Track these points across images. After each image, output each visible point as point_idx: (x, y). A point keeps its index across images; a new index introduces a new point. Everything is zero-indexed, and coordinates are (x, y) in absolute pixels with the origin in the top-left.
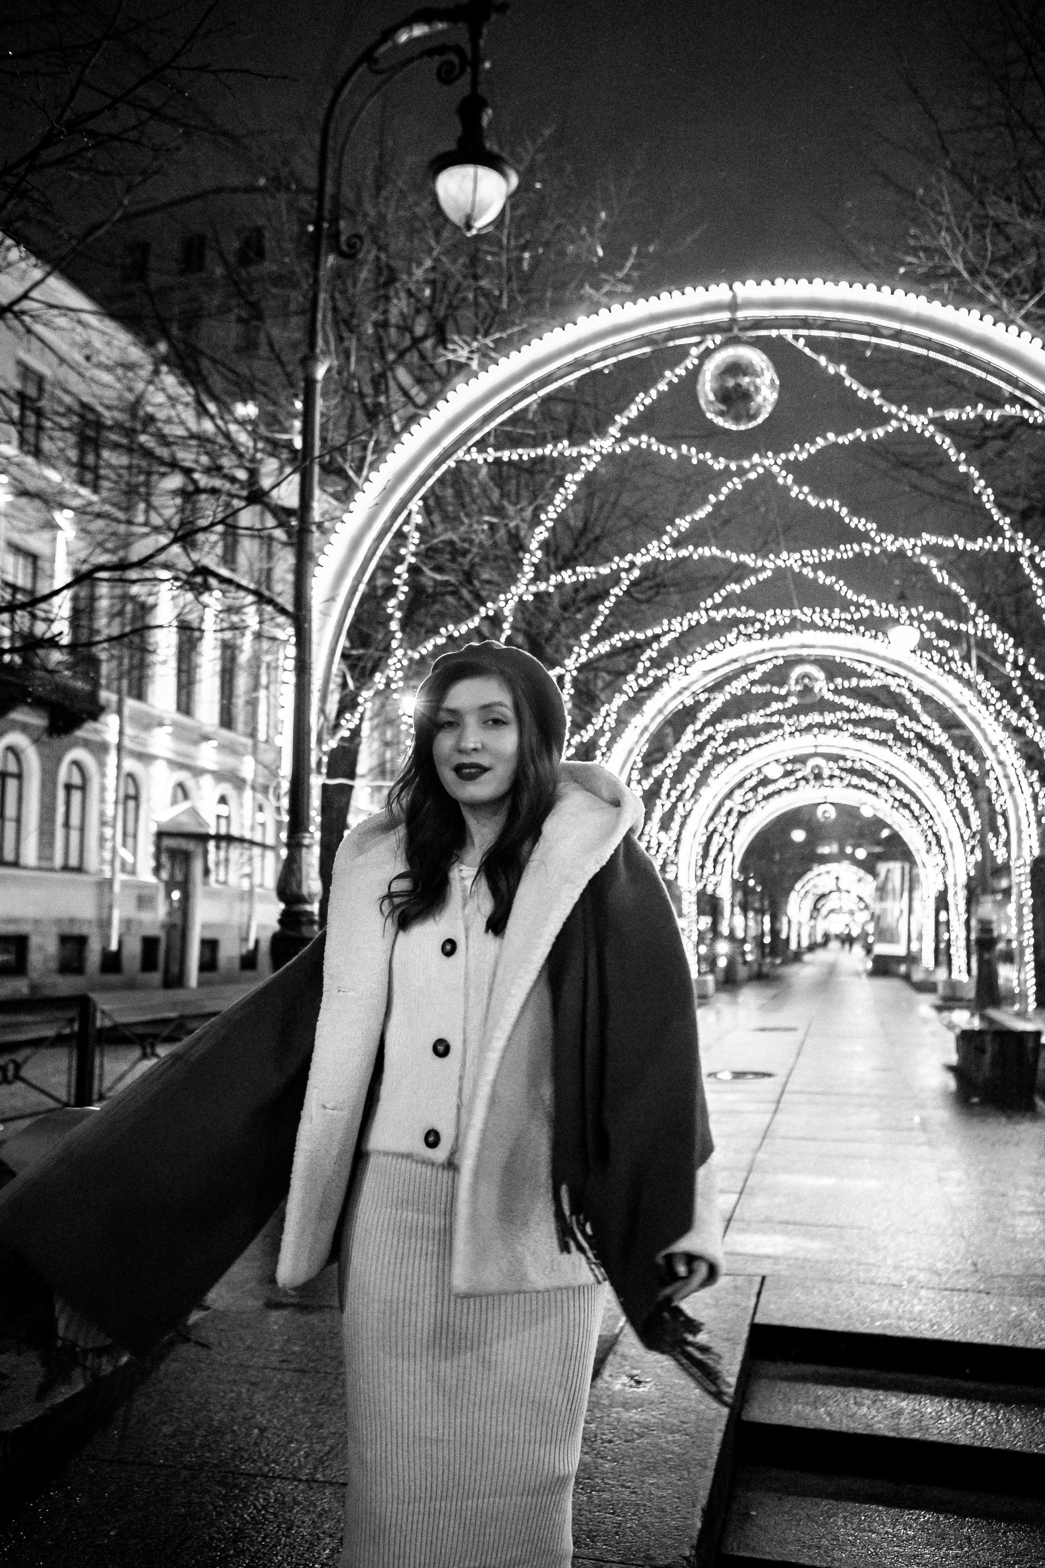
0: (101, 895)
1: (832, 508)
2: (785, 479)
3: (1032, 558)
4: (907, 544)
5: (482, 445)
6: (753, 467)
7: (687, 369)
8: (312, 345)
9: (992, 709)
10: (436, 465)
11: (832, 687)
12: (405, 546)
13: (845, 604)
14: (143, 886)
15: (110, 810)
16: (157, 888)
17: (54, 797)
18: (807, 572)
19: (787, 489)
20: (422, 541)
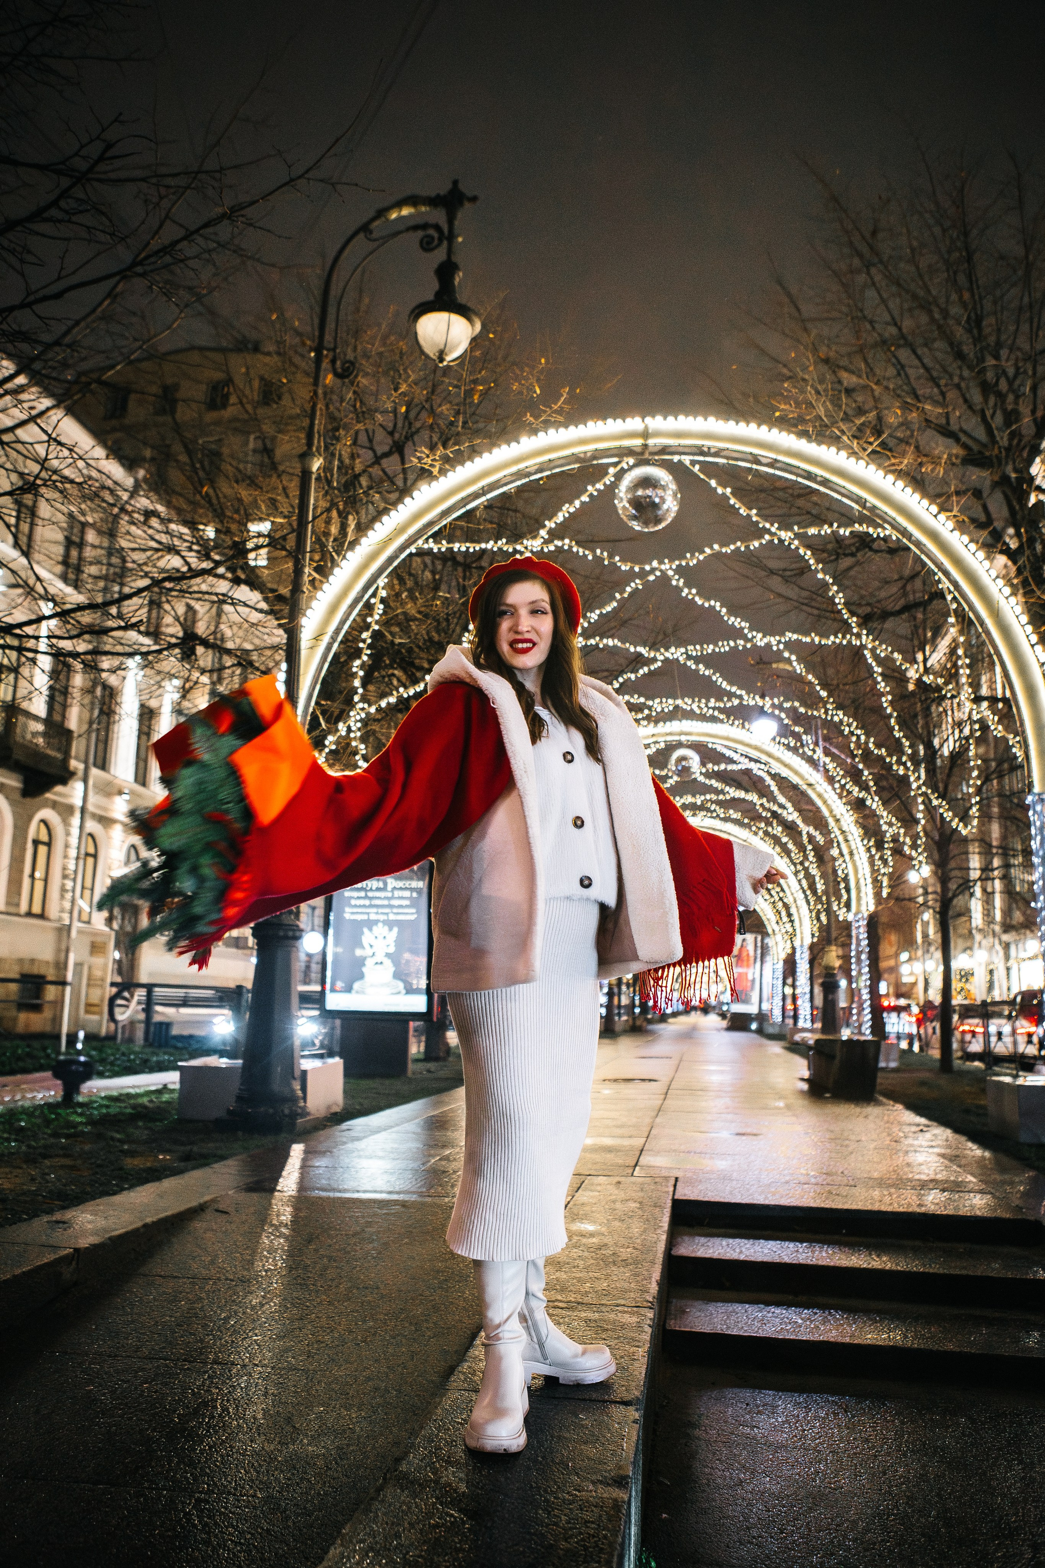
0: (59, 940)
1: (714, 607)
2: (677, 581)
3: (873, 650)
4: (773, 640)
5: (436, 536)
6: (653, 570)
7: (605, 484)
8: (310, 444)
9: (837, 785)
10: (402, 548)
11: (704, 770)
12: (371, 616)
13: (720, 694)
14: (95, 934)
15: (72, 866)
16: (110, 936)
17: (24, 850)
18: (691, 664)
19: (679, 590)
20: (385, 613)
